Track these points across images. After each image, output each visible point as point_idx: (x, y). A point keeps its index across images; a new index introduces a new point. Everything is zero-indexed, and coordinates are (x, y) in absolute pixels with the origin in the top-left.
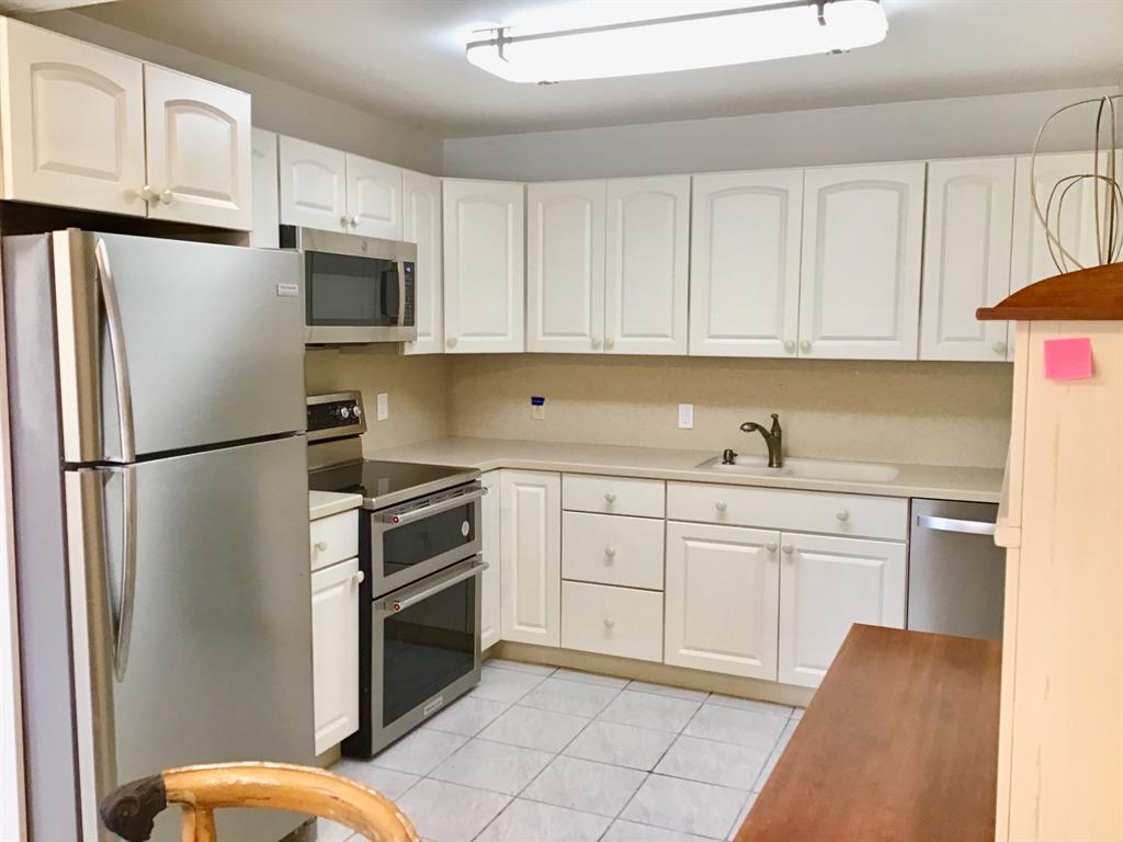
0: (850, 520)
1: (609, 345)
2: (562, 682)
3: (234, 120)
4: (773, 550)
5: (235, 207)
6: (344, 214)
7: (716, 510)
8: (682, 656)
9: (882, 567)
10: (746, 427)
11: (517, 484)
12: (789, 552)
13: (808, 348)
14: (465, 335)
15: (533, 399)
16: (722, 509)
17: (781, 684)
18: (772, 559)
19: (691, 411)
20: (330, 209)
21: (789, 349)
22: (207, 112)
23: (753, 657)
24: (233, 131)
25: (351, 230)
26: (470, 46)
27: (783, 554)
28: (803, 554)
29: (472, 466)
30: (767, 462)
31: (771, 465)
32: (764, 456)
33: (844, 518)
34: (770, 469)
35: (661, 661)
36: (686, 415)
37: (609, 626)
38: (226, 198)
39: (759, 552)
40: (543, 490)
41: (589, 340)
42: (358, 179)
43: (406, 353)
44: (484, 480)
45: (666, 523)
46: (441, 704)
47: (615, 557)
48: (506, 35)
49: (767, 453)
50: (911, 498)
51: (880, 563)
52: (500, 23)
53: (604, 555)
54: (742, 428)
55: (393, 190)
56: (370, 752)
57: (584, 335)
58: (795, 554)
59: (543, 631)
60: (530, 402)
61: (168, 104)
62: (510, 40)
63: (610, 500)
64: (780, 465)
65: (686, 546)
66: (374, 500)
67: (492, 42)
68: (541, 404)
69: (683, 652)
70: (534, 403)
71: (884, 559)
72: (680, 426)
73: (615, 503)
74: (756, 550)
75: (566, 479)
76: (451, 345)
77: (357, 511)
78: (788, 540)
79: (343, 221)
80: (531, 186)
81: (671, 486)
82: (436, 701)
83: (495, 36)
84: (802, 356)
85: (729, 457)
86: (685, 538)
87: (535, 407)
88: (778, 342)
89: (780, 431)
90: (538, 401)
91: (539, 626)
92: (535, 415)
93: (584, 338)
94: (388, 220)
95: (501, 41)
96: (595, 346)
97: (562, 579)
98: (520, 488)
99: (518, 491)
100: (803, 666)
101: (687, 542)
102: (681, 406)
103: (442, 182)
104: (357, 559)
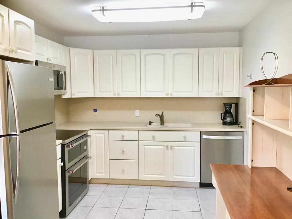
0: (186, 138)
1: (118, 94)
2: (110, 188)
3: (31, 28)
4: (167, 147)
5: (31, 54)
6: (47, 57)
7: (152, 137)
8: (144, 177)
9: (194, 148)
10: (157, 115)
11: (95, 134)
12: (171, 147)
13: (171, 95)
14: (78, 92)
15: (94, 110)
16: (154, 137)
17: (170, 181)
18: (167, 149)
19: (139, 112)
20: (44, 56)
21: (167, 95)
22: (23, 24)
23: (163, 175)
24: (30, 31)
25: (49, 62)
26: (93, 11)
27: (170, 147)
28: (175, 147)
29: (85, 130)
30: (160, 124)
31: (161, 125)
32: (159, 123)
33: (185, 137)
34: (161, 126)
35: (138, 179)
36: (137, 113)
37: (123, 171)
38: (29, 51)
39: (164, 148)
40: (103, 135)
41: (113, 93)
42: (51, 47)
43: (63, 98)
44: (89, 133)
45: (139, 142)
46: (81, 199)
47: (125, 152)
48: (105, 8)
49: (160, 122)
50: (201, 131)
51: (193, 148)
52: (103, 5)
53: (122, 152)
54: (156, 116)
55: (59, 51)
56: (66, 215)
57: (111, 92)
58: (173, 147)
59: (104, 174)
60: (93, 111)
61: (15, 22)
62: (106, 10)
63: (123, 136)
64: (163, 125)
65: (144, 147)
66: (65, 141)
67: (101, 10)
68: (97, 111)
69: (144, 176)
70: (94, 111)
71: (195, 147)
72: (136, 115)
73: (125, 137)
74: (163, 147)
75: (110, 131)
76: (74, 95)
77: (60, 145)
78: (171, 144)
79: (47, 59)
80: (95, 51)
81: (140, 132)
82: (80, 198)
83: (102, 9)
84: (170, 96)
85: (150, 123)
86: (144, 145)
87: (95, 112)
88: (164, 93)
89: (163, 116)
90: (95, 110)
91: (103, 173)
92: (95, 114)
93: (111, 93)
94: (58, 59)
95: (103, 10)
96: (114, 95)
97: (109, 159)
98: (97, 135)
99: (96, 135)
100: (175, 176)
101: (145, 146)
102: (136, 110)
103: (70, 49)
104: (60, 159)
